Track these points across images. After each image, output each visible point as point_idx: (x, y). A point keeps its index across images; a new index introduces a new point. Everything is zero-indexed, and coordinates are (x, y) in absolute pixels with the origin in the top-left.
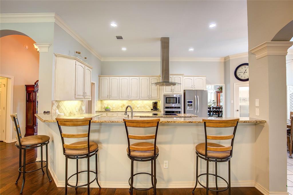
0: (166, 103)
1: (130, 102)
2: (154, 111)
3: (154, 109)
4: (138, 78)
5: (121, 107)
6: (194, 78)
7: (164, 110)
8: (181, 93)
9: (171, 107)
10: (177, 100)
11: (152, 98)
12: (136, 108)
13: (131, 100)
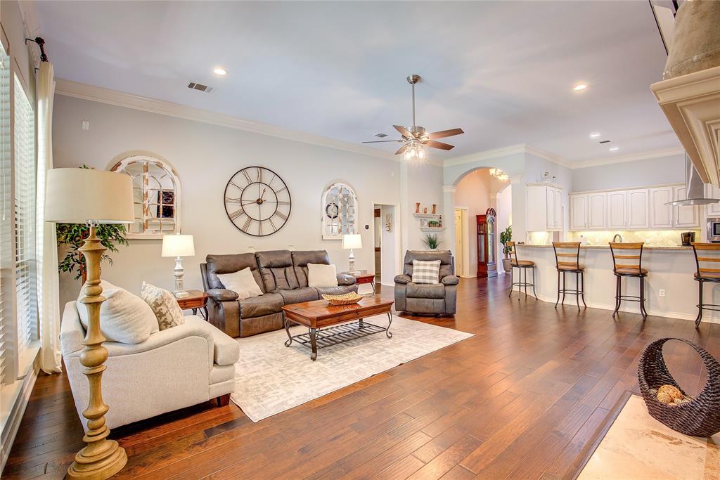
0: (715, 234)
4: (646, 190)
11: (680, 226)
13: (632, 231)
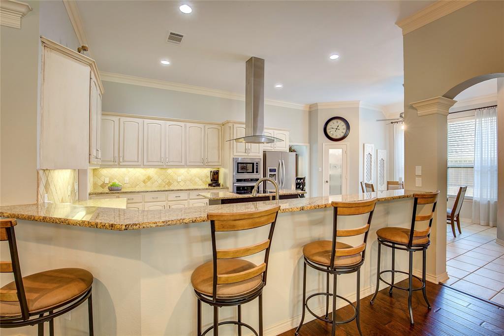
0: (238, 172)
1: (164, 171)
2: (214, 186)
3: (214, 185)
4: (182, 124)
5: (144, 182)
6: (274, 132)
7: (235, 184)
8: (260, 156)
9: (245, 179)
10: (254, 167)
11: (209, 164)
12: (175, 184)
